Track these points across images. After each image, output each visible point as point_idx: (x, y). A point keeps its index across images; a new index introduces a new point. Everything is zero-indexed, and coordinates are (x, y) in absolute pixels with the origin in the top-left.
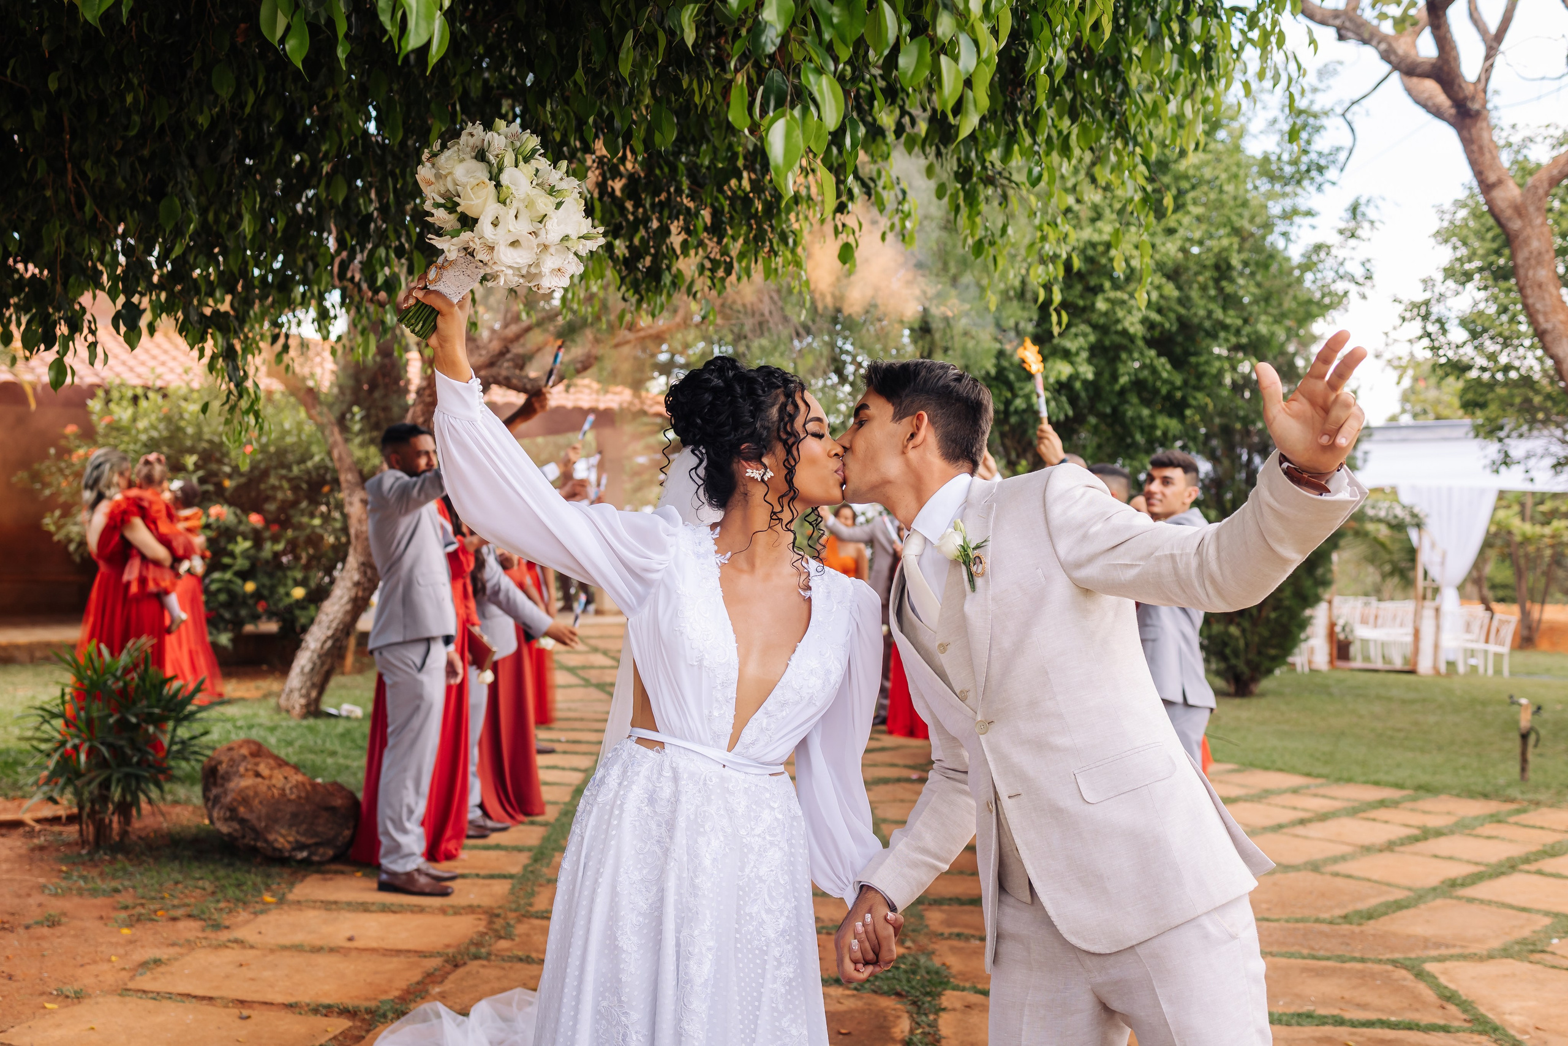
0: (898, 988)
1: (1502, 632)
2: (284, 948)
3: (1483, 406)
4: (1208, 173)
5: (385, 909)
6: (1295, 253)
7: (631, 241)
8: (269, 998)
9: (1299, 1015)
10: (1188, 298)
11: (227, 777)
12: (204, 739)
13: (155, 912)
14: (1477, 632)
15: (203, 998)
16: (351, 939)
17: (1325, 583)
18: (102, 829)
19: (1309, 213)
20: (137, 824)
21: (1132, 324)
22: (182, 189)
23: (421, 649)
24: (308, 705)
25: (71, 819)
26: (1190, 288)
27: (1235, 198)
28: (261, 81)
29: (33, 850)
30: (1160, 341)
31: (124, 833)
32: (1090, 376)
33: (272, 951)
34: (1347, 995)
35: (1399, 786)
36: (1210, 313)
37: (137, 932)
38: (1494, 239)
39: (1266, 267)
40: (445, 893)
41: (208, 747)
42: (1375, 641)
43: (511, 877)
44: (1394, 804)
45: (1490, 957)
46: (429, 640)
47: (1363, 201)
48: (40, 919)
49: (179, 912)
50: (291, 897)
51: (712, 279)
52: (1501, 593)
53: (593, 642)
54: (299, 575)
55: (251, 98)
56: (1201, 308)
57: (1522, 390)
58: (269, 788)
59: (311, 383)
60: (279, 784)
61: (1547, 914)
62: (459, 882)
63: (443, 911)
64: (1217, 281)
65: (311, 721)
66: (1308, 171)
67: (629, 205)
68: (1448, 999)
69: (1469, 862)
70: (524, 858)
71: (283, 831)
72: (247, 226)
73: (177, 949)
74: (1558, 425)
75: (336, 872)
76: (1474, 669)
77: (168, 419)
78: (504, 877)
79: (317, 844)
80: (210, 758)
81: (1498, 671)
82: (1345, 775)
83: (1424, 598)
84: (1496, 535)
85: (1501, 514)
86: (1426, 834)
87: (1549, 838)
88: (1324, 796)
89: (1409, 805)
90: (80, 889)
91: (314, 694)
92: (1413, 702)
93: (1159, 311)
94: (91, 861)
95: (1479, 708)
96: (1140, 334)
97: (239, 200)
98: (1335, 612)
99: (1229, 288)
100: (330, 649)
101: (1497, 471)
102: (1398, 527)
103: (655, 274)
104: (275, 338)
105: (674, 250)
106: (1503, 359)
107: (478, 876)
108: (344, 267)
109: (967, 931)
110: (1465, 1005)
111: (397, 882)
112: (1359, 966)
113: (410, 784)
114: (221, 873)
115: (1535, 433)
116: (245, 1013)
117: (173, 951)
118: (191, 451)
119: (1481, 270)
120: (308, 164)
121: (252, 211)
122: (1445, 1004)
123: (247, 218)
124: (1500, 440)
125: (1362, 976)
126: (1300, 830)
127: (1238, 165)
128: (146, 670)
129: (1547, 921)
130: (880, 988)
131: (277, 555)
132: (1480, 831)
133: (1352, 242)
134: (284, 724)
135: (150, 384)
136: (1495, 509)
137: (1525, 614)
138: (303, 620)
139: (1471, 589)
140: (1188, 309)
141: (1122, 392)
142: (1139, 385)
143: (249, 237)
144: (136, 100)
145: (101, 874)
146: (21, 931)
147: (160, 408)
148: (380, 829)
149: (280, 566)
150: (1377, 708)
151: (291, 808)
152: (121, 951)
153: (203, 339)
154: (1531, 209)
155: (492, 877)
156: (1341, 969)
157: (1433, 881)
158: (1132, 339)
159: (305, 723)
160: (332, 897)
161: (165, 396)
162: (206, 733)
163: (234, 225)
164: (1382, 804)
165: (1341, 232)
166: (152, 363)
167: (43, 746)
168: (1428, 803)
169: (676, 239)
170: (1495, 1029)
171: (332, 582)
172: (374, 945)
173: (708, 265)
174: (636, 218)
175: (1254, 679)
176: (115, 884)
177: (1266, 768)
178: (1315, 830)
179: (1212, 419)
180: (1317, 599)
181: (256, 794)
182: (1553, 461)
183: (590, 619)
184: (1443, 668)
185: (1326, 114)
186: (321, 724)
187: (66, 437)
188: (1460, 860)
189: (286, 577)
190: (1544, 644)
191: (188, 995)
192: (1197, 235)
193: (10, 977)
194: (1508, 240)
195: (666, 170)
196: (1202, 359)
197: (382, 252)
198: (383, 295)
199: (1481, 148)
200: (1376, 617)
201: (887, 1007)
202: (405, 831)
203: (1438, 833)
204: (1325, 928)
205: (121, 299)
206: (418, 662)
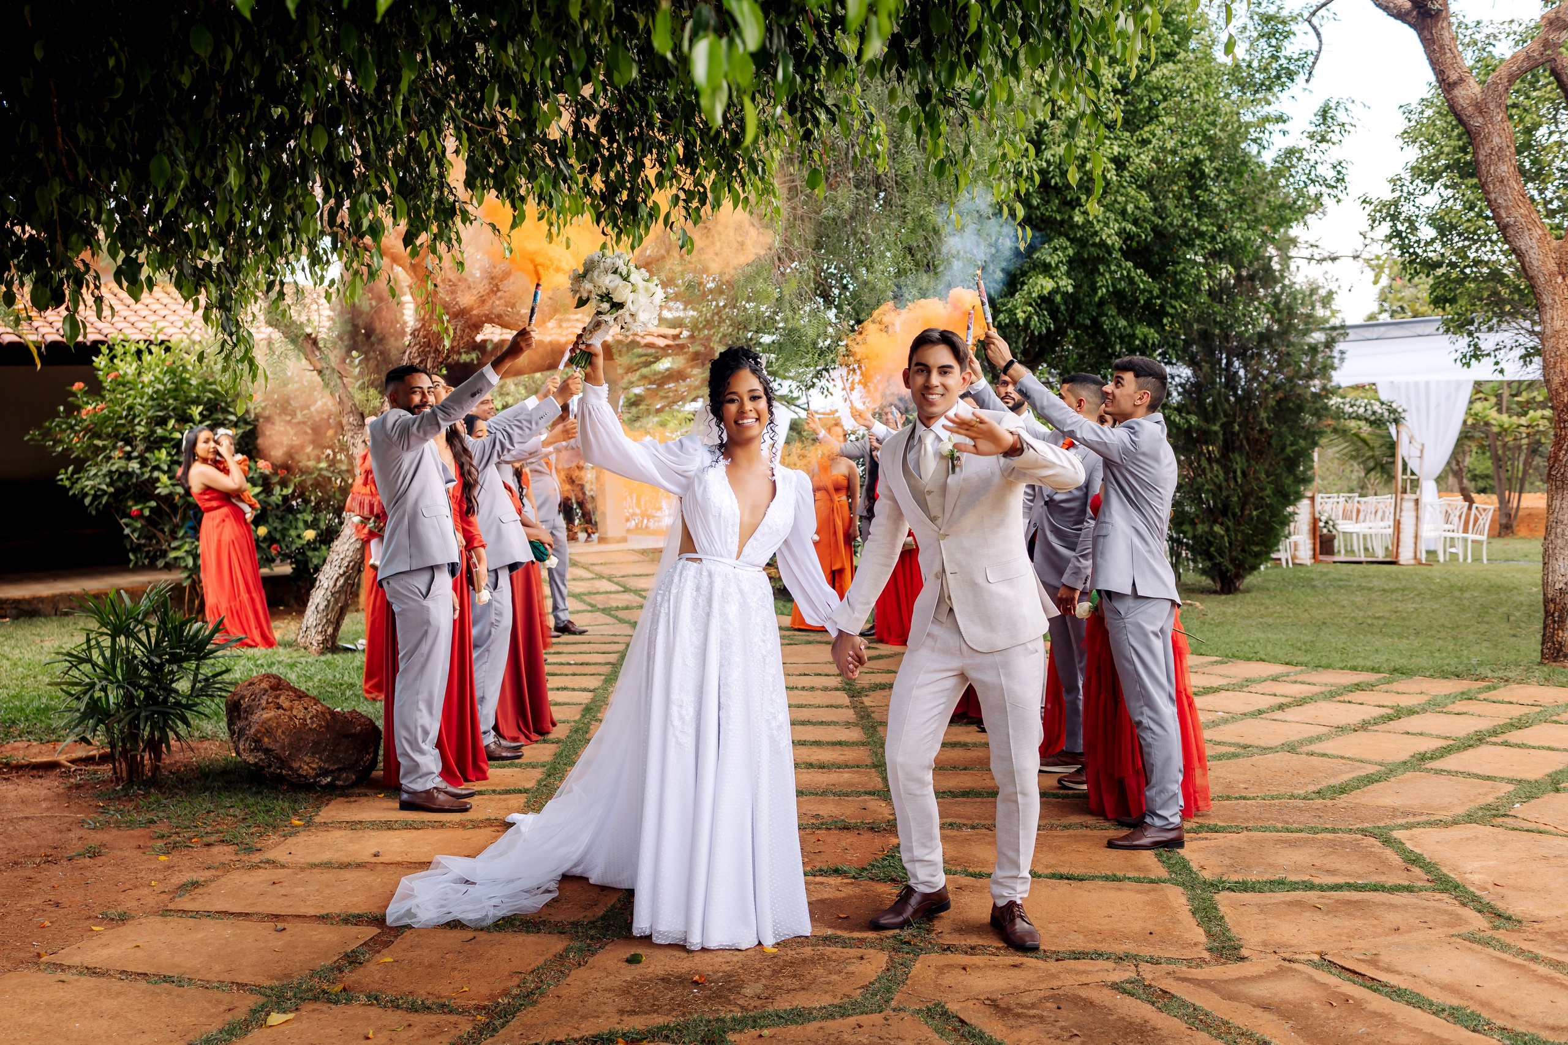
0: (894, 875)
1: (1480, 521)
2: (314, 866)
3: (1453, 301)
4: (1178, 83)
5: (408, 826)
6: (1268, 158)
7: (607, 176)
8: (302, 911)
9: (1271, 882)
10: (1164, 208)
11: (250, 711)
12: (226, 677)
13: (190, 839)
14: (1456, 523)
15: (240, 914)
16: (376, 855)
17: (1307, 480)
18: (134, 767)
19: (1280, 119)
20: (166, 760)
21: (1109, 236)
22: (170, 146)
23: (425, 577)
24: (324, 641)
25: (104, 759)
26: (1165, 197)
27: (1205, 107)
28: (237, 38)
29: (70, 788)
30: (1136, 252)
31: (156, 769)
32: (1070, 289)
33: (302, 869)
34: (1317, 863)
35: (1373, 670)
36: (1185, 224)
37: (175, 858)
38: (1459, 138)
39: (1240, 174)
40: (464, 810)
41: (231, 683)
42: (1358, 534)
43: (526, 791)
44: (1371, 687)
45: (1455, 823)
46: (433, 569)
47: (1332, 104)
48: (81, 851)
49: (213, 838)
50: (317, 819)
51: (687, 209)
52: (1481, 484)
53: (597, 569)
54: (310, 518)
55: (230, 55)
56: (1177, 216)
57: (1491, 284)
58: (291, 718)
59: (309, 330)
60: (301, 715)
61: (1510, 781)
62: (476, 797)
63: (463, 825)
64: (1191, 190)
65: (329, 656)
66: (1278, 77)
67: (604, 141)
68: (1413, 862)
69: (1438, 737)
70: (538, 774)
71: (307, 759)
72: (233, 179)
73: (213, 872)
74: (1525, 317)
75: (359, 795)
76: (1454, 556)
77: (172, 372)
78: (520, 791)
79: (339, 769)
80: (234, 694)
81: (1477, 559)
82: (1324, 662)
83: (1404, 491)
84: (1473, 426)
85: (1478, 406)
86: (1399, 713)
87: (1516, 712)
88: (1302, 683)
89: (1385, 687)
90: (117, 821)
91: (330, 631)
92: (1392, 591)
93: (1135, 223)
94: (126, 796)
95: (1457, 594)
96: (1117, 246)
97: (224, 154)
98: (1318, 507)
99: (1204, 197)
100: (342, 587)
101: (1468, 365)
102: (1377, 422)
103: (631, 207)
104: (270, 286)
105: (649, 183)
106: (1472, 254)
107: (494, 791)
108: (333, 214)
109: (958, 821)
110: (1428, 867)
111: (418, 801)
112: (1330, 836)
113: (422, 706)
114: (251, 800)
115: (1504, 326)
116: (280, 926)
117: (208, 874)
118: (196, 402)
119: (1447, 167)
120: (287, 117)
121: (237, 165)
122: (1409, 867)
123: (233, 170)
124: (1470, 334)
125: (1333, 845)
126: (1279, 715)
127: (1209, 74)
128: (166, 613)
129: (1510, 788)
130: (876, 875)
131: (285, 499)
132: (1450, 708)
133: (1323, 146)
134: (303, 660)
135: (152, 338)
136: (1471, 402)
137: (1504, 503)
138: (315, 561)
139: (1452, 480)
140: (1163, 219)
141: (1102, 303)
142: (1117, 295)
143: (235, 190)
144: (118, 61)
145: (136, 807)
146: (65, 863)
147: (164, 361)
148: (398, 751)
149: (290, 509)
150: (1359, 599)
151: (313, 737)
152: (160, 876)
153: (197, 292)
154: (1492, 106)
155: (507, 792)
156: (1313, 839)
157: (1404, 756)
158: (1109, 250)
159: (323, 658)
160: (357, 818)
161: (168, 349)
162: (227, 671)
163: (220, 177)
164: (1358, 687)
165: (1311, 136)
166: (154, 318)
167: (74, 690)
168: (1403, 685)
169: (650, 172)
170: (1456, 887)
171: (341, 523)
172: (399, 859)
173: (682, 196)
174: (611, 153)
175: (1239, 576)
176: (149, 816)
177: (1249, 659)
178: (1293, 714)
179: (1191, 325)
180: (1299, 497)
181: (279, 725)
182: (1522, 351)
183: (595, 547)
184: (1423, 557)
185: (1294, 19)
186: (338, 658)
187: (74, 395)
188: (1430, 735)
189: (296, 519)
190: (1523, 531)
191: (225, 912)
192: (1170, 145)
193: (57, 905)
194: (1471, 137)
195: (637, 105)
196: (1179, 268)
197: (365, 197)
198: (368, 240)
199: (1442, 47)
200: (1358, 511)
201: (884, 892)
202: (422, 752)
203: (1411, 712)
204: (1300, 803)
205: (122, 254)
206: (424, 591)
